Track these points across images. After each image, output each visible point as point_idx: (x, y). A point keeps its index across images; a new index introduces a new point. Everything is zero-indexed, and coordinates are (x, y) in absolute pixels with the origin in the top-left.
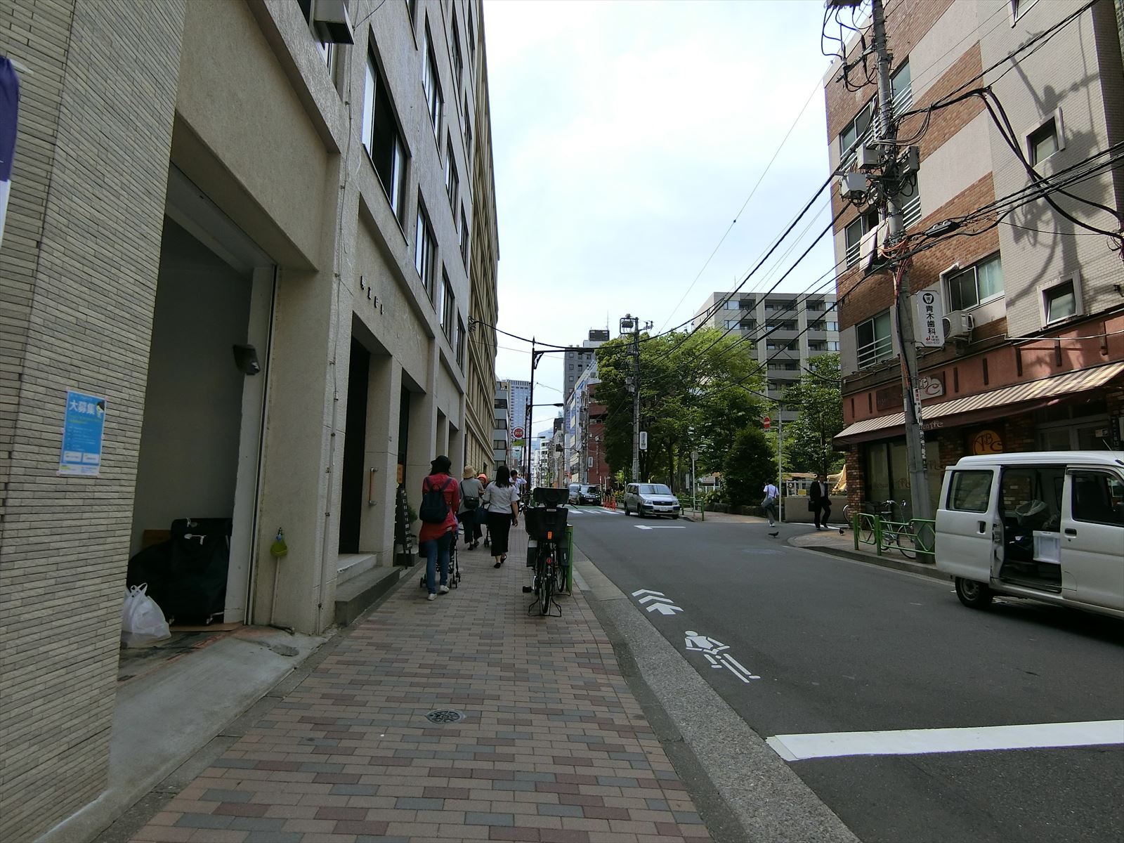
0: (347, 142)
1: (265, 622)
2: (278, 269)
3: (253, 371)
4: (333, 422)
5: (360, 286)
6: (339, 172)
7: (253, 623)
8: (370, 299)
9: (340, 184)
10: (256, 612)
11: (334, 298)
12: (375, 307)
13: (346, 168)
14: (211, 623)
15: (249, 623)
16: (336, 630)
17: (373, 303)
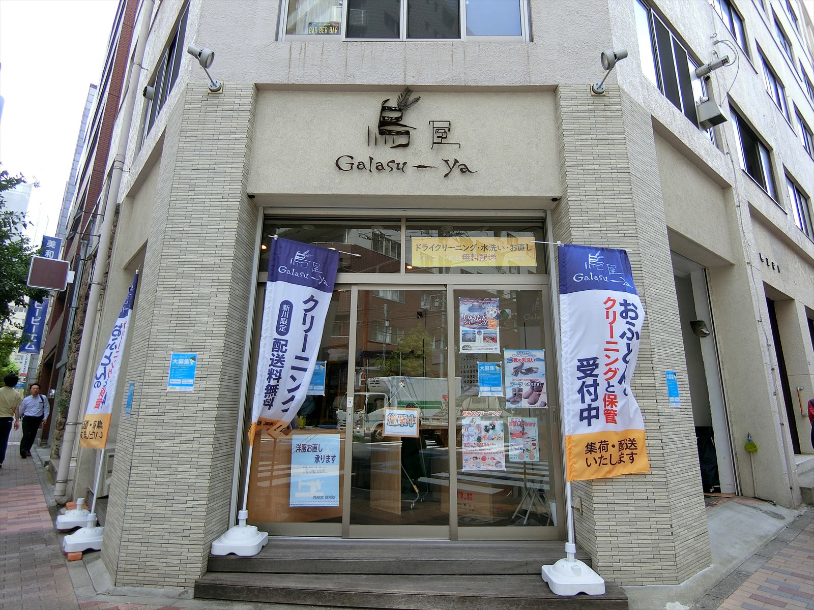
0: (734, 177)
1: (752, 495)
2: (706, 271)
3: (705, 335)
4: (770, 359)
5: (760, 260)
6: (734, 198)
7: (742, 495)
8: (768, 266)
9: (736, 205)
10: (742, 488)
11: (750, 279)
12: (774, 269)
13: (737, 193)
14: (713, 492)
15: (740, 495)
16: (806, 508)
17: (772, 267)
